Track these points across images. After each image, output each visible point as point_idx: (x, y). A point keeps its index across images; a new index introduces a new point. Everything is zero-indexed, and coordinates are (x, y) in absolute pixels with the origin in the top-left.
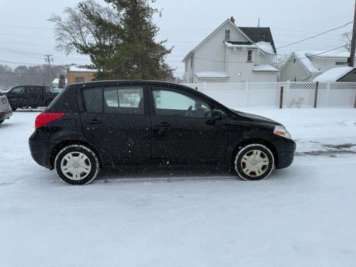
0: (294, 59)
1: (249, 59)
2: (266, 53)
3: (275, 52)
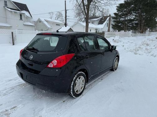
0: (40, 21)
1: (21, 19)
2: (28, 17)
3: (31, 17)
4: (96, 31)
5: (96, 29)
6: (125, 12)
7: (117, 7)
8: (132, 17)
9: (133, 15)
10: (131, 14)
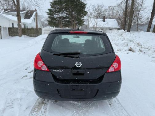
4: (25, 26)
5: (24, 24)
6: (57, 9)
7: (51, 3)
8: (64, 15)
9: (64, 13)
10: (63, 11)
